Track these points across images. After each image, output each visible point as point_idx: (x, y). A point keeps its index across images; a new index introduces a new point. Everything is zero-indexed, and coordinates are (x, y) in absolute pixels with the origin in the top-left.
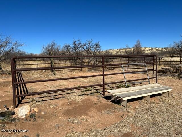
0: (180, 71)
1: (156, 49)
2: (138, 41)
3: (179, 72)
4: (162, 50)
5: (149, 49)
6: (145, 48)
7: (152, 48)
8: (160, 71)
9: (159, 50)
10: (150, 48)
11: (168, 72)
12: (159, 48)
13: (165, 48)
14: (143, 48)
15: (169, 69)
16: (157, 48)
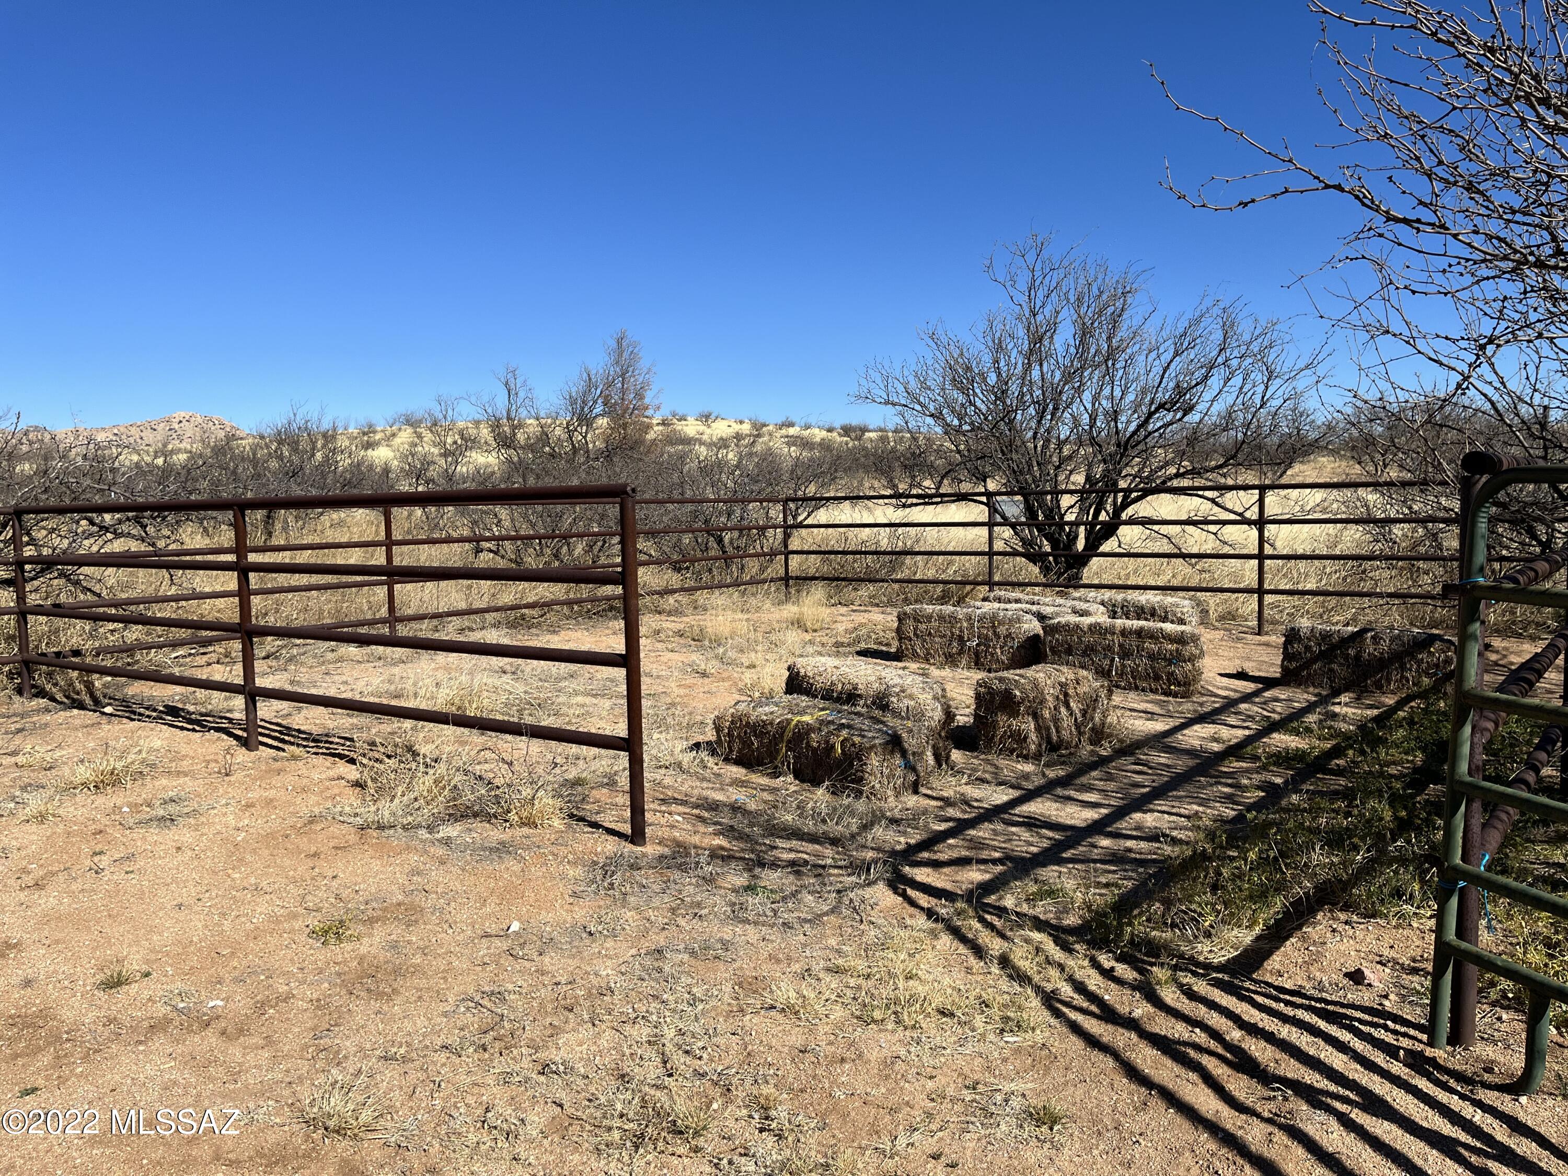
0: (1029, 726)
1: (784, 432)
2: (619, 342)
3: (1020, 738)
4: (825, 446)
5: (736, 427)
6: (706, 418)
7: (758, 427)
8: (759, 729)
9: (805, 444)
10: (741, 422)
11: (874, 761)
12: (807, 427)
13: (847, 430)
14: (691, 420)
15: (881, 702)
16: (791, 425)
